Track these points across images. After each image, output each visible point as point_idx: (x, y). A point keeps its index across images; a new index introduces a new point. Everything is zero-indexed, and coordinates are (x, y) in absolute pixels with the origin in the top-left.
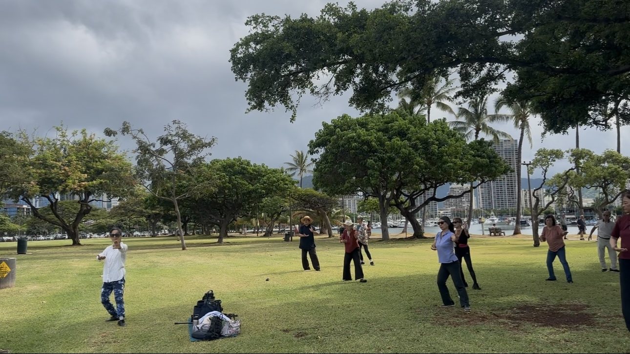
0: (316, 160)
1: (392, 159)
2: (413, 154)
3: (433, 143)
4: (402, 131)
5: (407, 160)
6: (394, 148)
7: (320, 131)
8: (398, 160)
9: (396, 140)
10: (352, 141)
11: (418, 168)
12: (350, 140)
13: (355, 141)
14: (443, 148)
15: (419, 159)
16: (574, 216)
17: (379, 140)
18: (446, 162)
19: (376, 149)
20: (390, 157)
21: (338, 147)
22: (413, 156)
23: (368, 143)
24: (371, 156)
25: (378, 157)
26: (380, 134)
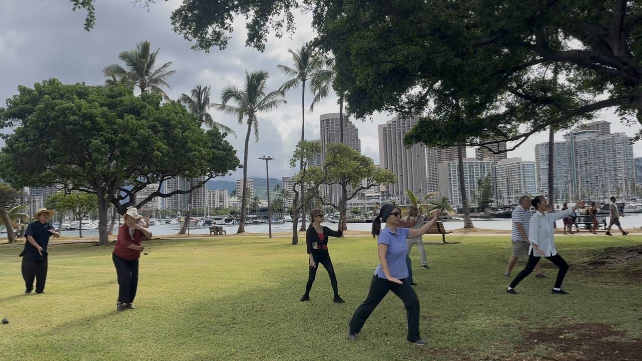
0: (8, 136)
1: (125, 142)
2: (153, 138)
3: (176, 126)
4: (136, 109)
5: (145, 144)
6: (128, 128)
7: (15, 96)
8: (135, 144)
9: (130, 118)
10: (68, 113)
11: (160, 154)
12: (64, 112)
13: (74, 114)
14: (187, 133)
15: (160, 143)
16: (255, 216)
17: (104, 115)
18: (190, 150)
19: (102, 127)
20: (122, 139)
21: (48, 119)
22: (153, 139)
23: (91, 117)
24: (94, 135)
25: (105, 137)
26: (105, 108)
